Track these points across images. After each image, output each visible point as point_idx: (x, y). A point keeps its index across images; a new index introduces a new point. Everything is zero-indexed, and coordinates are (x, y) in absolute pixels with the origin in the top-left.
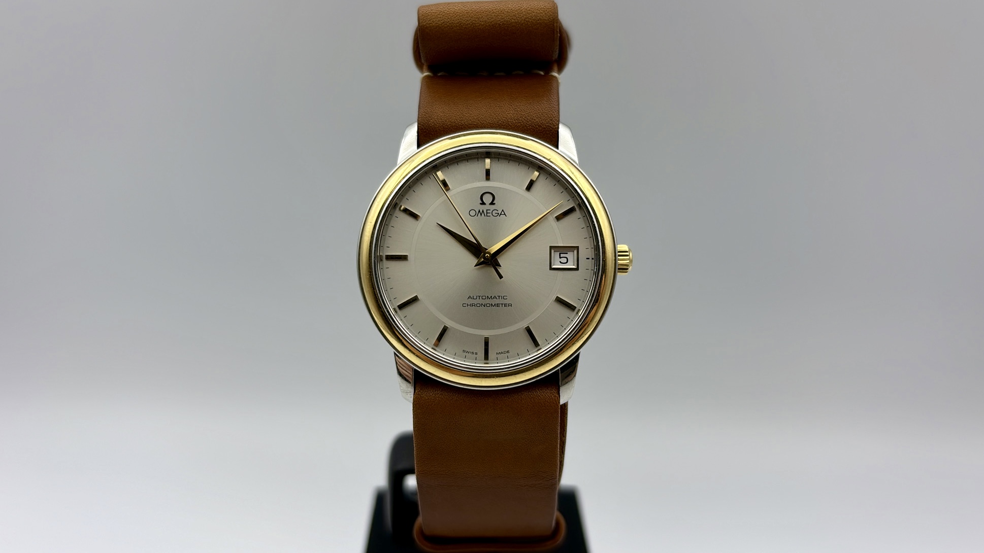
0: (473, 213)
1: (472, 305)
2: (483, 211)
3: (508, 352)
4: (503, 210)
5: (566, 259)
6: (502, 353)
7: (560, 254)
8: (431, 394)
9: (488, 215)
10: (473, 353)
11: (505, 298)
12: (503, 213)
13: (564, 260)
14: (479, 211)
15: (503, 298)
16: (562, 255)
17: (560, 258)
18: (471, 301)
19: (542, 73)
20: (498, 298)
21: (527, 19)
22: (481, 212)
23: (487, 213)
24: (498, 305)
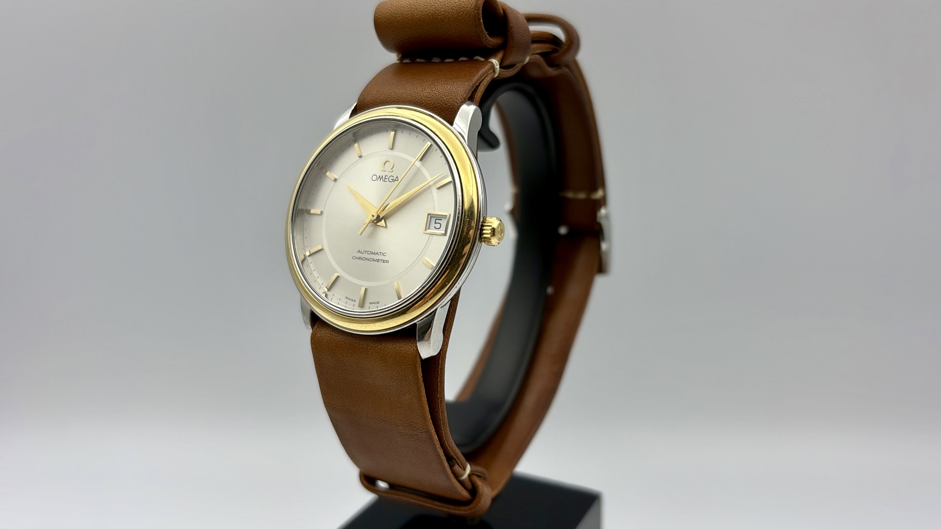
0: (374, 178)
1: (360, 258)
2: (382, 177)
3: (378, 303)
4: (397, 177)
5: (439, 225)
6: (373, 303)
7: (436, 220)
8: (323, 333)
9: (386, 180)
10: (352, 300)
11: (385, 254)
12: (397, 179)
13: (438, 226)
14: (380, 177)
15: (383, 254)
16: (437, 221)
17: (435, 223)
18: (359, 255)
19: (483, 60)
20: (379, 254)
21: (453, 8)
22: (381, 177)
23: (385, 178)
24: (378, 260)
